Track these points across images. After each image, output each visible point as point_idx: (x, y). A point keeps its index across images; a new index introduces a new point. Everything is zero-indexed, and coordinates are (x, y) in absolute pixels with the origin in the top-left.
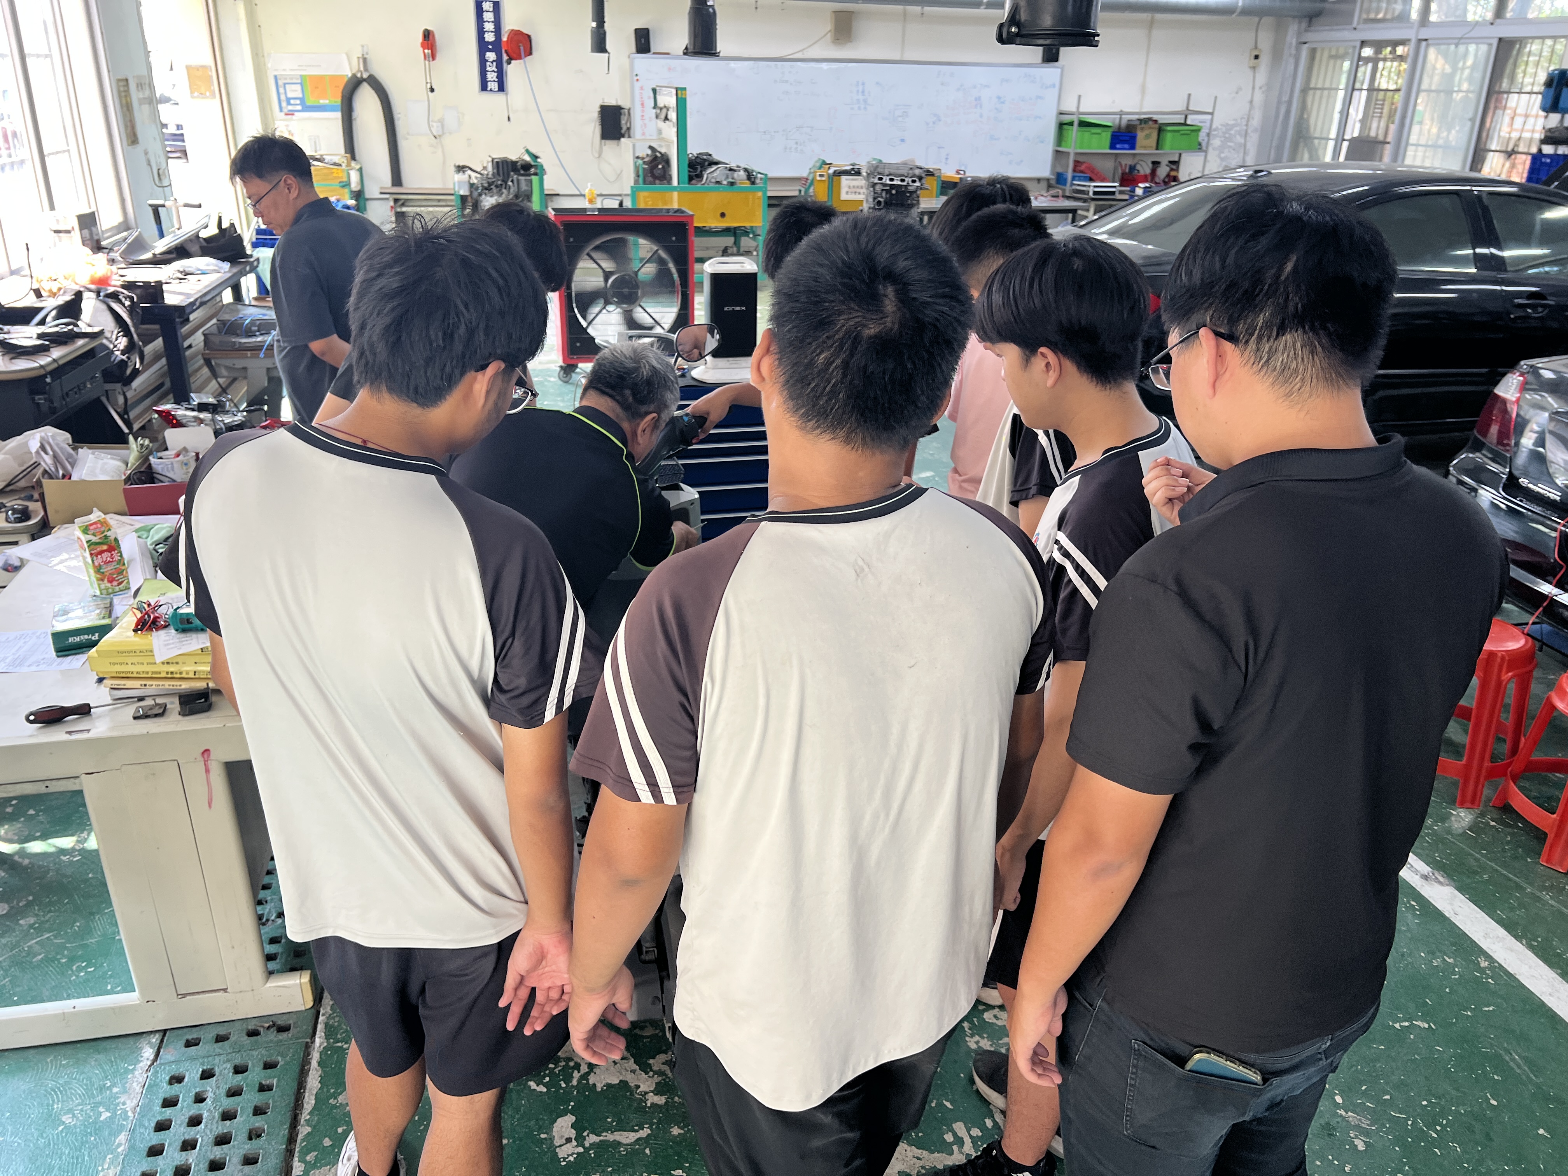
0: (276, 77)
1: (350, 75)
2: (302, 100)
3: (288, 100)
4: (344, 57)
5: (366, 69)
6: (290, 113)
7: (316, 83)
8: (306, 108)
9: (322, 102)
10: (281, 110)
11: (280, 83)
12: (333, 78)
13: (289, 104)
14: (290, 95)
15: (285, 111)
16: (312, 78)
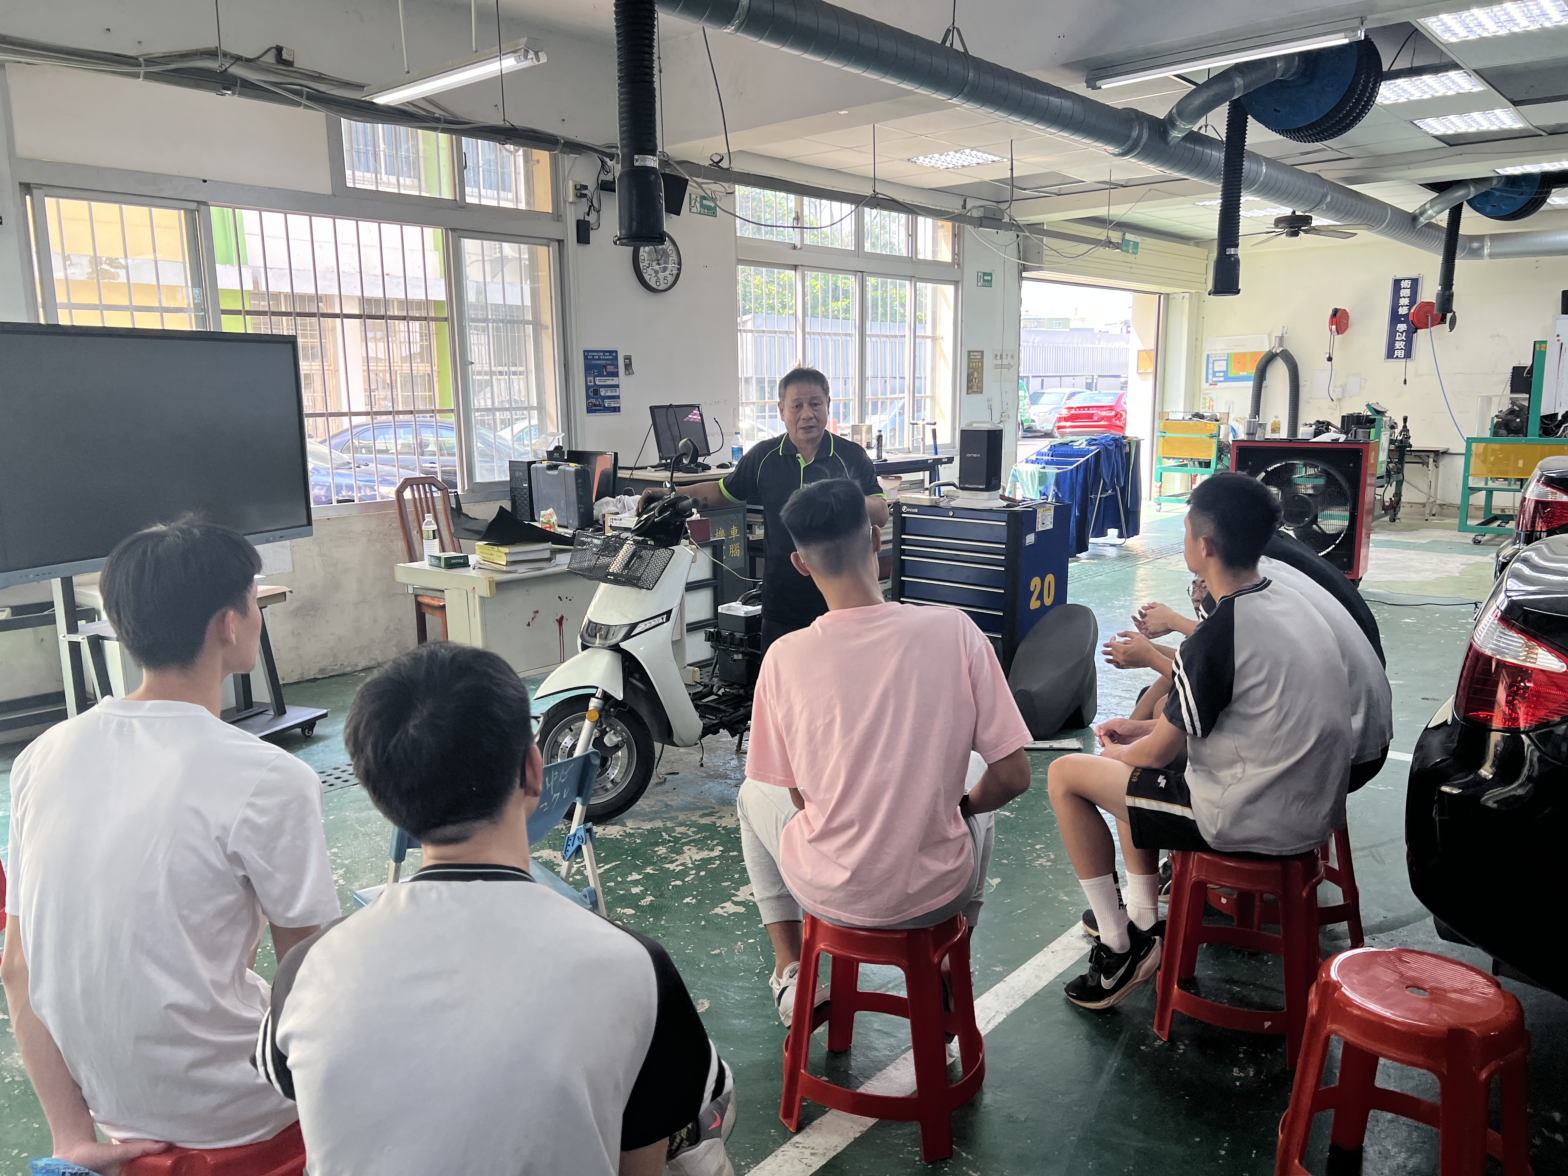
0: (1208, 356)
1: (1267, 350)
2: (1226, 373)
3: (1214, 373)
4: (1266, 336)
5: (1281, 345)
6: (1214, 384)
7: (1239, 358)
8: (1227, 379)
9: (1241, 373)
10: (1207, 381)
11: (1211, 360)
12: (1253, 354)
13: (1214, 376)
14: (1216, 370)
15: (1210, 382)
16: (1236, 355)
